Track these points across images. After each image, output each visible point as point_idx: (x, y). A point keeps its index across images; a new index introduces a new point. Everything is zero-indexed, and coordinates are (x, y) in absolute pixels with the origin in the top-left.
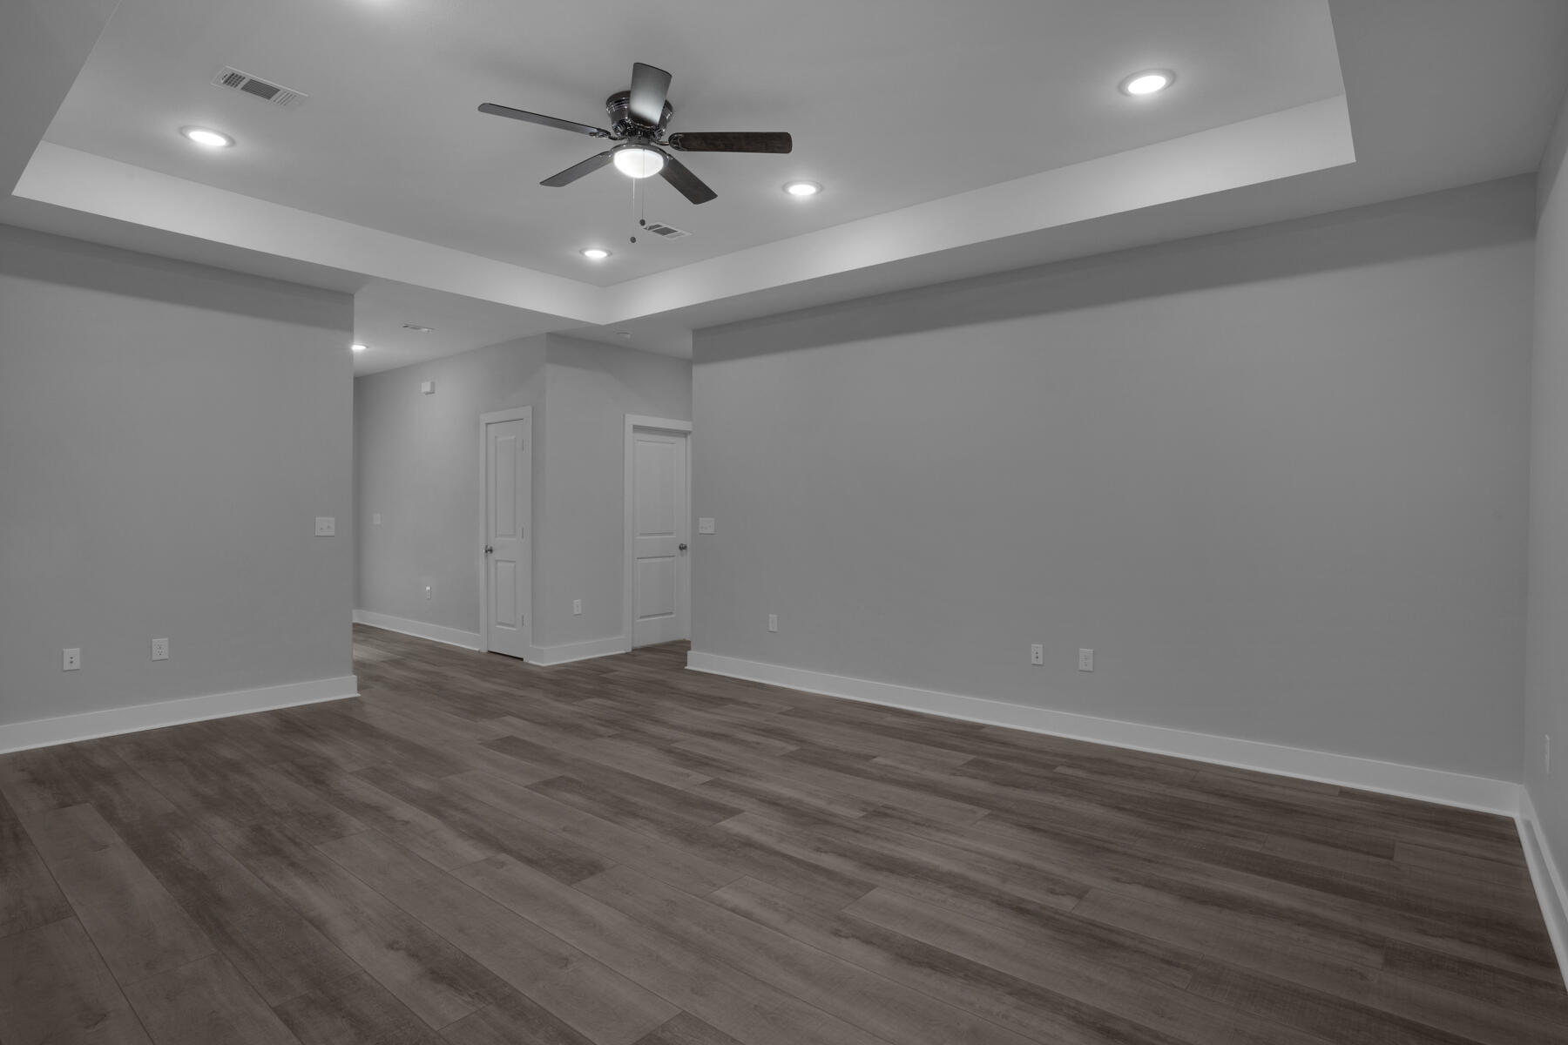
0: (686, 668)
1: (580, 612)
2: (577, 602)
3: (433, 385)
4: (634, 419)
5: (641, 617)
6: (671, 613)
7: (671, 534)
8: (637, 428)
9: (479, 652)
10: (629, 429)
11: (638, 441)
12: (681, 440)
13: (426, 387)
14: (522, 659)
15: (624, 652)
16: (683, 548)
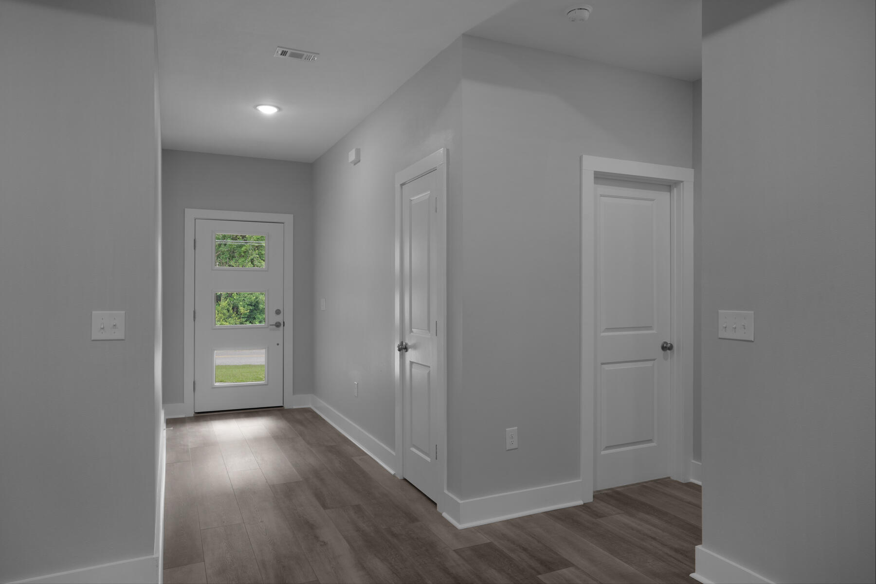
0: (692, 575)
1: (515, 446)
2: (512, 430)
3: (358, 152)
4: (593, 164)
5: (608, 448)
6: (650, 441)
7: (649, 328)
8: (601, 177)
9: (394, 476)
10: (588, 179)
11: (601, 196)
12: (663, 197)
13: (352, 156)
14: (436, 504)
15: (581, 503)
16: (667, 347)
